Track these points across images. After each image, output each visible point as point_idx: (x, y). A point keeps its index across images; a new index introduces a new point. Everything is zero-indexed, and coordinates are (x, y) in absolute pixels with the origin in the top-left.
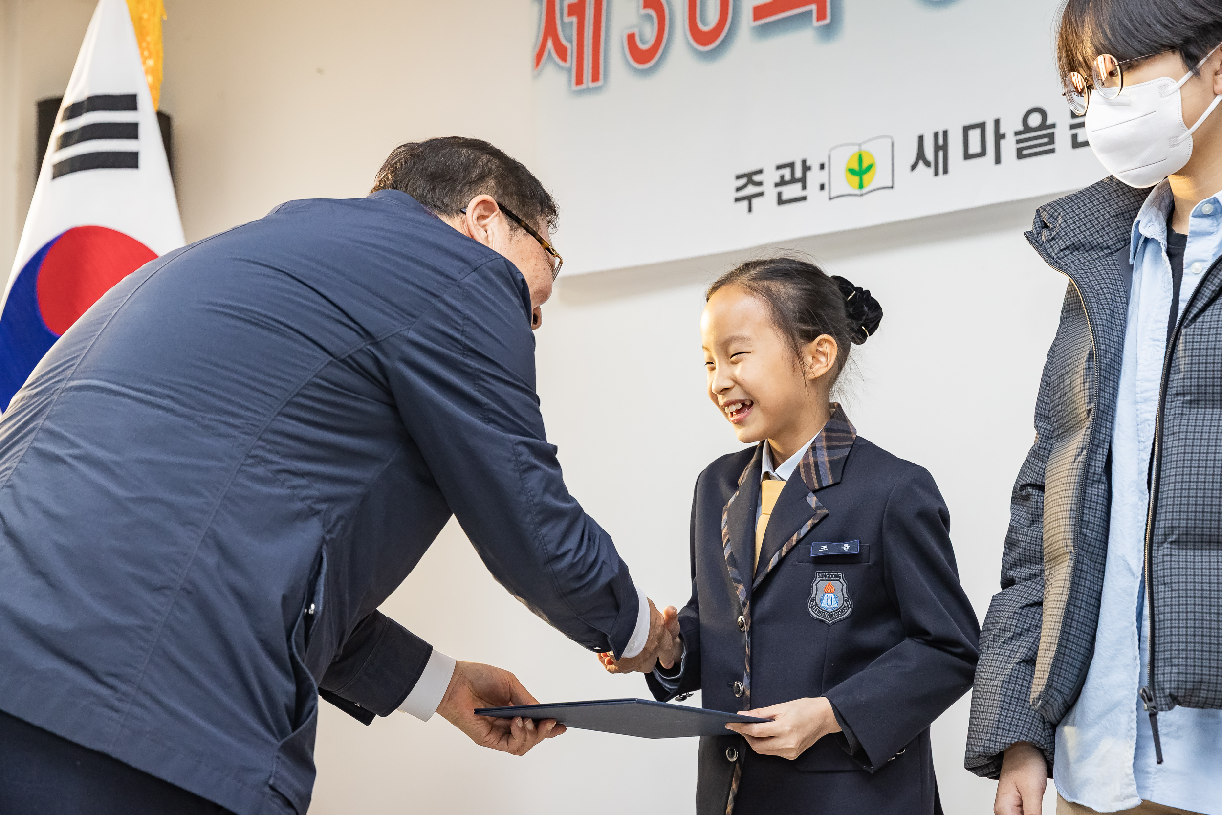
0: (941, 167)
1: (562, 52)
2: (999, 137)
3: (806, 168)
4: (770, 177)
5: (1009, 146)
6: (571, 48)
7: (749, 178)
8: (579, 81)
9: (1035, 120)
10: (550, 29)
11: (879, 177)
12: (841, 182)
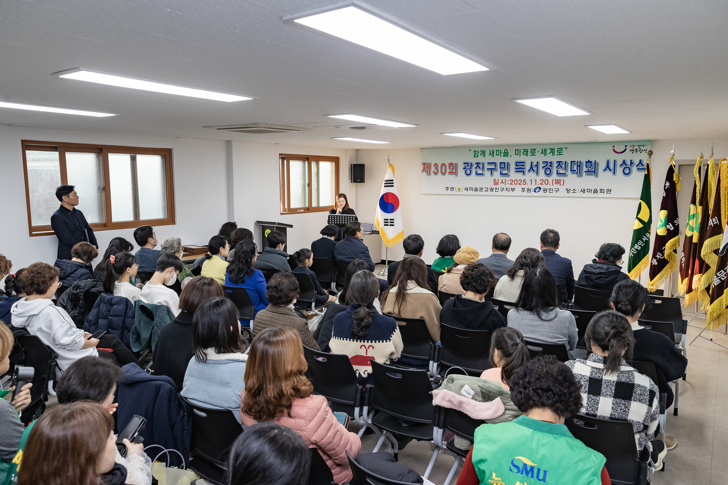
0: (467, 190)
1: (426, 171)
2: (473, 189)
3: (454, 188)
4: (450, 188)
5: (474, 190)
6: (427, 171)
7: (447, 188)
8: (428, 174)
9: (476, 188)
10: (424, 168)
11: (461, 190)
12: (457, 190)
